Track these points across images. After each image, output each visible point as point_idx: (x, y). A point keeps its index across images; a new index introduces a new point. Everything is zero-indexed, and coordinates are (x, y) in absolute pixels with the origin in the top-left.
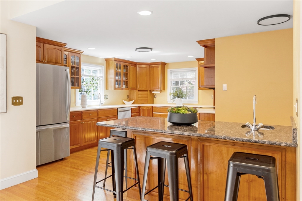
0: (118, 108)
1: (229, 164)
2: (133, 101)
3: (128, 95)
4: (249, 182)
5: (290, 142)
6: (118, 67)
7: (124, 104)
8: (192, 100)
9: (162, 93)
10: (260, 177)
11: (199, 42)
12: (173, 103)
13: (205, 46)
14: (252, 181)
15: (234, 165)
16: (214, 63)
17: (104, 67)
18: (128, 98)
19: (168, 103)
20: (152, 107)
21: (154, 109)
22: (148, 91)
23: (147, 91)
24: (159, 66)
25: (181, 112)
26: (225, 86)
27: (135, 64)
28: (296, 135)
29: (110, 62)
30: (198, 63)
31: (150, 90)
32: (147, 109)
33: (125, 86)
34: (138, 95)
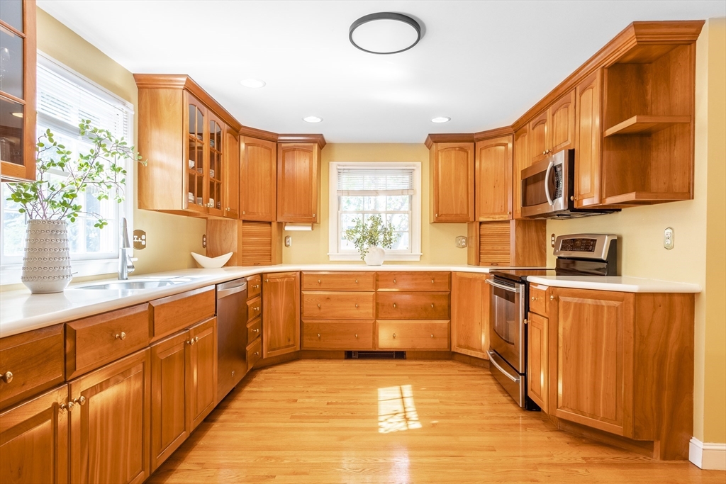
0: (216, 285)
2: (228, 256)
3: (204, 236)
7: (198, 265)
12: (363, 262)
17: (132, 110)
18: (204, 246)
19: (331, 259)
20: (298, 273)
21: (305, 279)
22: (274, 225)
23: (270, 223)
24: (312, 147)
27: (237, 128)
29: (163, 94)
31: (279, 220)
32: (287, 282)
33: (212, 202)
34: (244, 235)
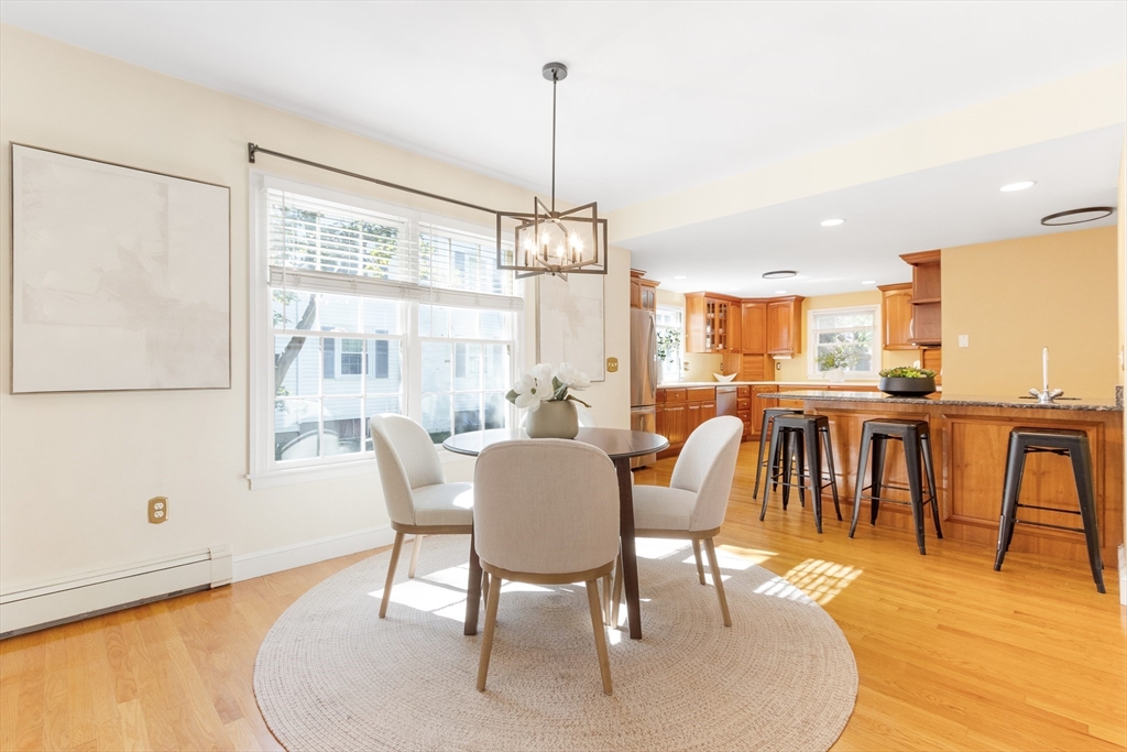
0: (716, 386)
1: (1011, 435)
2: (734, 375)
3: (722, 364)
4: (1040, 475)
5: (1112, 404)
6: (711, 307)
7: (716, 380)
8: (866, 373)
9: (796, 359)
10: (1061, 452)
11: (904, 257)
13: (916, 265)
14: (1043, 474)
15: (1020, 437)
16: (940, 296)
17: (683, 310)
18: (722, 370)
19: (810, 378)
20: (777, 386)
22: (765, 356)
23: (763, 355)
24: (789, 304)
25: (910, 375)
26: (964, 341)
27: (737, 302)
28: (1122, 395)
29: (696, 300)
30: (884, 295)
31: (769, 353)
32: (767, 390)
33: (721, 346)
34: (744, 363)
